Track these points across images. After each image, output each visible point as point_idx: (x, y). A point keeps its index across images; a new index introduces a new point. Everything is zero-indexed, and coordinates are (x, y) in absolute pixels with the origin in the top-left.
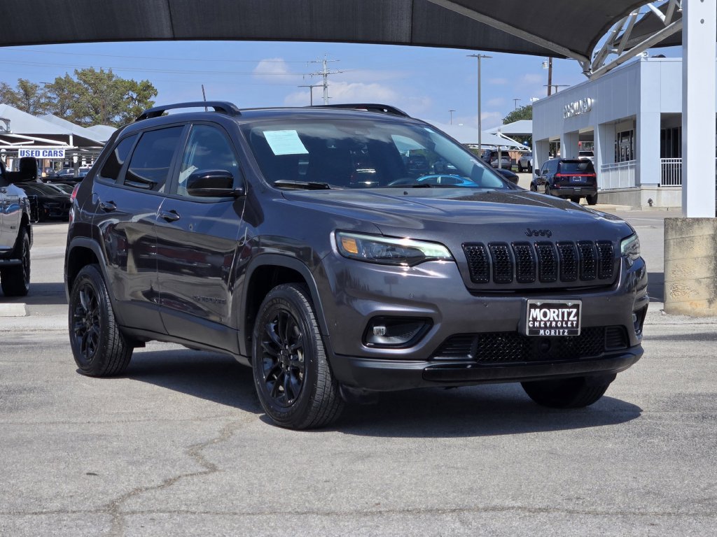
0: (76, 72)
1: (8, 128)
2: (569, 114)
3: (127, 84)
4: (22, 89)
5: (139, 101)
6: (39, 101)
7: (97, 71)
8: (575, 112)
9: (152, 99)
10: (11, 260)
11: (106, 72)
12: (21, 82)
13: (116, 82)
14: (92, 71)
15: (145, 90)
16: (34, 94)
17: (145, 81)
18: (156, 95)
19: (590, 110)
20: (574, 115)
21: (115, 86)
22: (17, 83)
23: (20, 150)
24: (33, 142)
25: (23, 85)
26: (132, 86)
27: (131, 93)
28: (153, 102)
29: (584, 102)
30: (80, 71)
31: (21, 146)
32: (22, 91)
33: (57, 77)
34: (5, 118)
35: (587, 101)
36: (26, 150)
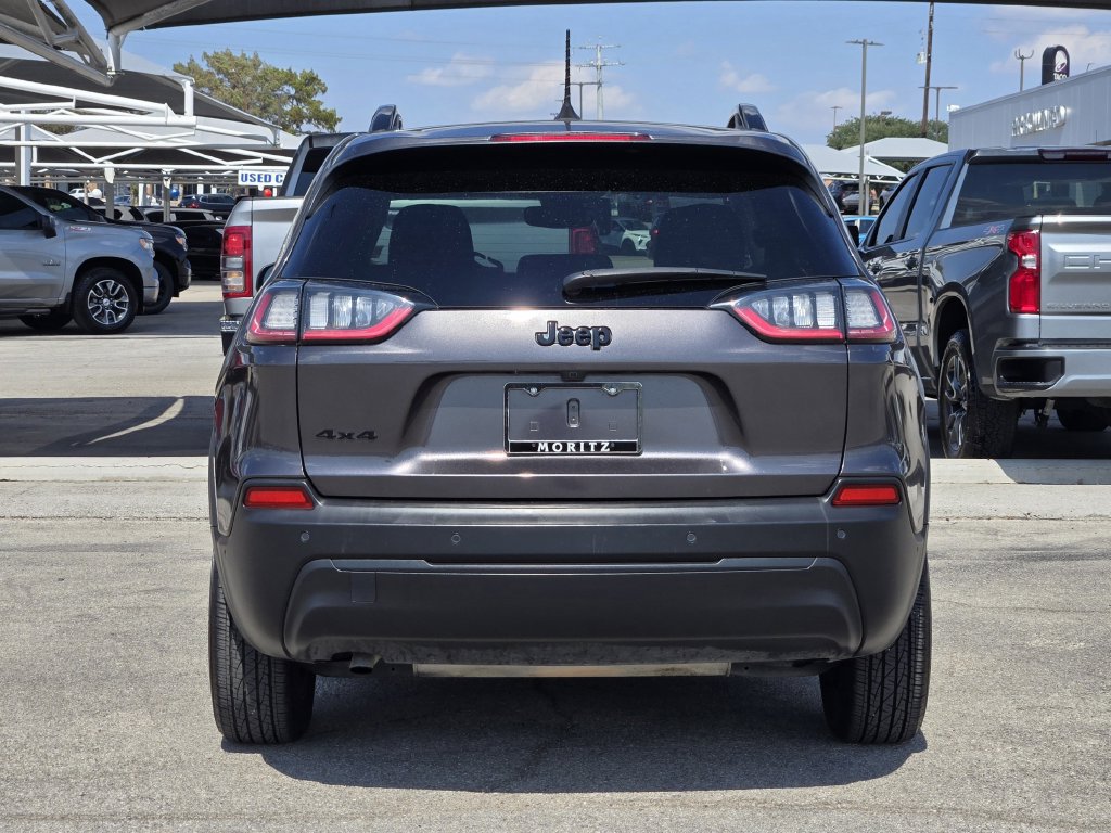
0: (205, 56)
2: (1022, 130)
3: (281, 75)
5: (299, 100)
7: (237, 54)
8: (1034, 127)
9: (318, 97)
11: (250, 55)
13: (264, 71)
14: (230, 55)
15: (306, 85)
17: (308, 71)
18: (324, 92)
19: (1063, 123)
20: (1033, 132)
21: (264, 78)
23: (240, 173)
24: (260, 161)
26: (289, 78)
27: (286, 88)
28: (320, 103)
29: (1052, 112)
30: (210, 54)
31: (243, 167)
33: (176, 62)
35: (1058, 110)
36: (249, 173)
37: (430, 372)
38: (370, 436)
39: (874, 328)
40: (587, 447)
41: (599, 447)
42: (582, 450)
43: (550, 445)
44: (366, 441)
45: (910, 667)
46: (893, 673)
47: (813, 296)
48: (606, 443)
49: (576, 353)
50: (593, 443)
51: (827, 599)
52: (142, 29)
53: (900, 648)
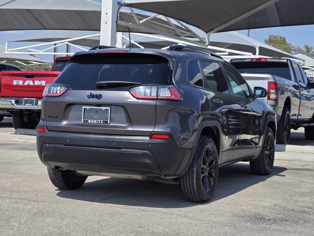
1: (304, 63)
4: (306, 48)
6: (313, 53)
10: (311, 124)
12: (306, 46)
16: (310, 51)
22: (304, 46)
23: (307, 73)
24: (313, 70)
25: (307, 47)
31: (308, 72)
32: (306, 50)
34: (303, 59)
36: (310, 73)
37: (68, 103)
38: (57, 117)
39: (170, 97)
40: (98, 122)
41: (101, 122)
42: (97, 122)
43: (91, 121)
44: (56, 118)
45: (193, 182)
46: (189, 184)
47: (151, 88)
48: (102, 121)
49: (95, 100)
50: (99, 121)
51: (148, 161)
52: (215, 33)
53: (190, 177)
